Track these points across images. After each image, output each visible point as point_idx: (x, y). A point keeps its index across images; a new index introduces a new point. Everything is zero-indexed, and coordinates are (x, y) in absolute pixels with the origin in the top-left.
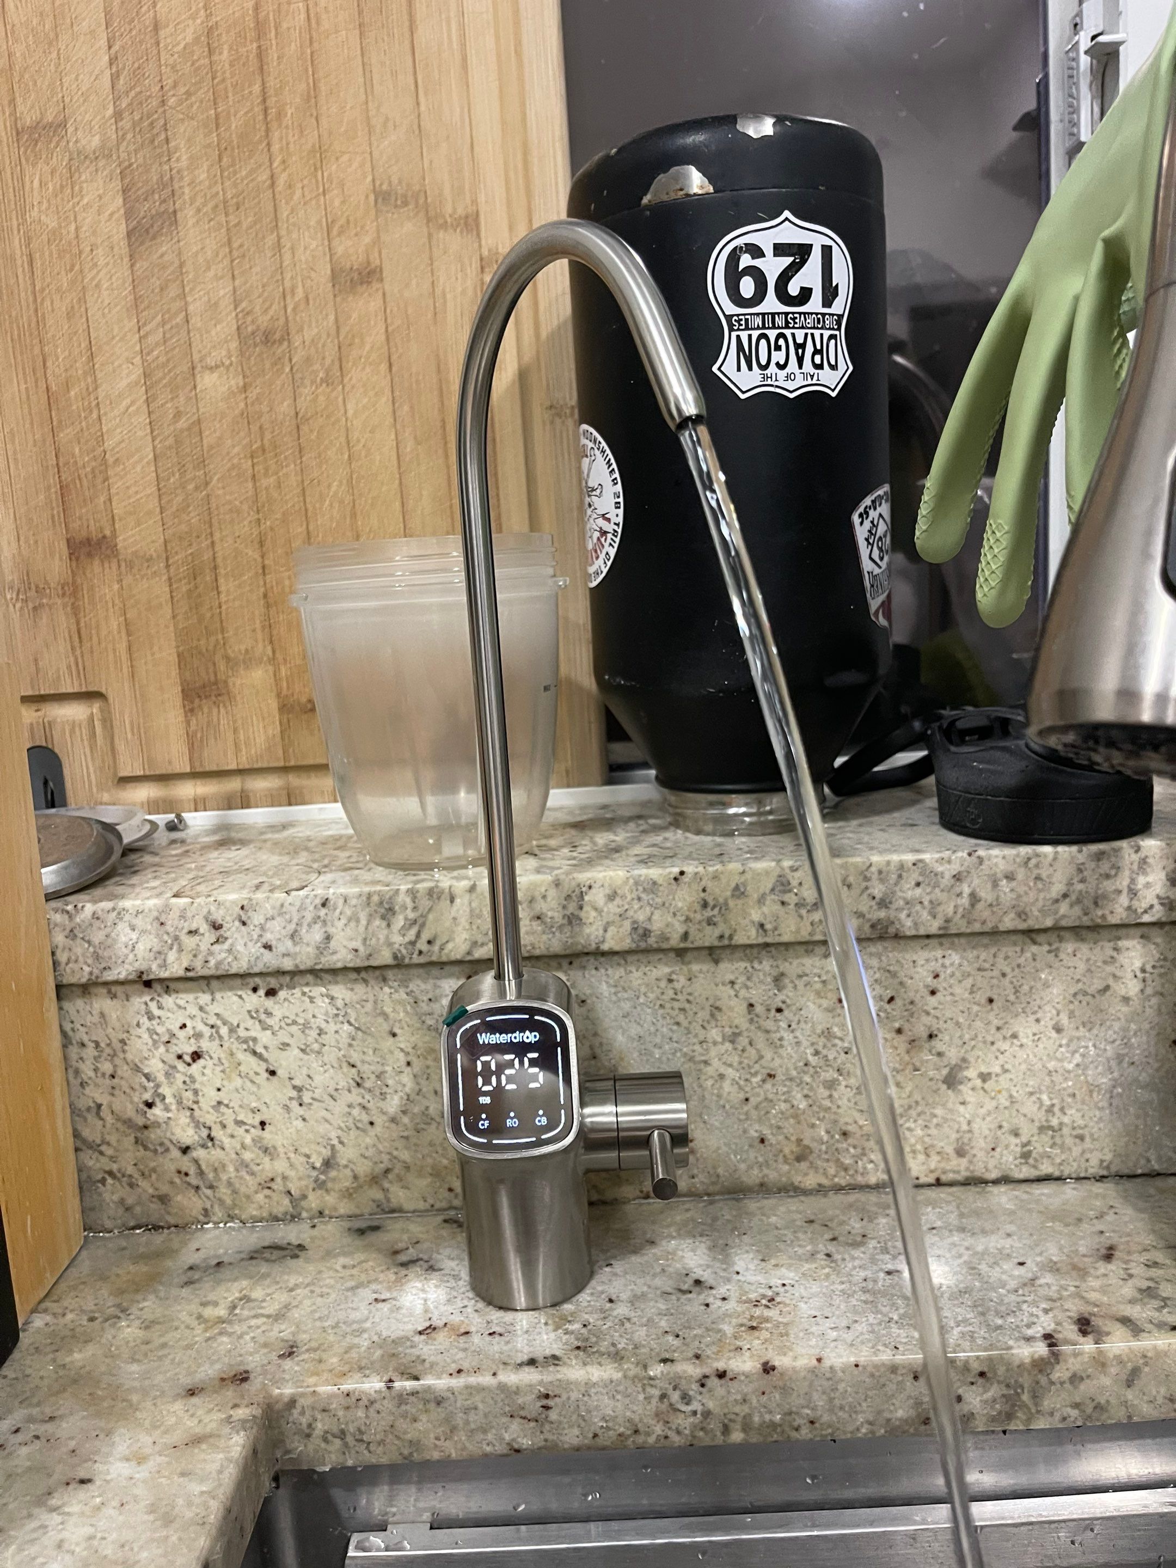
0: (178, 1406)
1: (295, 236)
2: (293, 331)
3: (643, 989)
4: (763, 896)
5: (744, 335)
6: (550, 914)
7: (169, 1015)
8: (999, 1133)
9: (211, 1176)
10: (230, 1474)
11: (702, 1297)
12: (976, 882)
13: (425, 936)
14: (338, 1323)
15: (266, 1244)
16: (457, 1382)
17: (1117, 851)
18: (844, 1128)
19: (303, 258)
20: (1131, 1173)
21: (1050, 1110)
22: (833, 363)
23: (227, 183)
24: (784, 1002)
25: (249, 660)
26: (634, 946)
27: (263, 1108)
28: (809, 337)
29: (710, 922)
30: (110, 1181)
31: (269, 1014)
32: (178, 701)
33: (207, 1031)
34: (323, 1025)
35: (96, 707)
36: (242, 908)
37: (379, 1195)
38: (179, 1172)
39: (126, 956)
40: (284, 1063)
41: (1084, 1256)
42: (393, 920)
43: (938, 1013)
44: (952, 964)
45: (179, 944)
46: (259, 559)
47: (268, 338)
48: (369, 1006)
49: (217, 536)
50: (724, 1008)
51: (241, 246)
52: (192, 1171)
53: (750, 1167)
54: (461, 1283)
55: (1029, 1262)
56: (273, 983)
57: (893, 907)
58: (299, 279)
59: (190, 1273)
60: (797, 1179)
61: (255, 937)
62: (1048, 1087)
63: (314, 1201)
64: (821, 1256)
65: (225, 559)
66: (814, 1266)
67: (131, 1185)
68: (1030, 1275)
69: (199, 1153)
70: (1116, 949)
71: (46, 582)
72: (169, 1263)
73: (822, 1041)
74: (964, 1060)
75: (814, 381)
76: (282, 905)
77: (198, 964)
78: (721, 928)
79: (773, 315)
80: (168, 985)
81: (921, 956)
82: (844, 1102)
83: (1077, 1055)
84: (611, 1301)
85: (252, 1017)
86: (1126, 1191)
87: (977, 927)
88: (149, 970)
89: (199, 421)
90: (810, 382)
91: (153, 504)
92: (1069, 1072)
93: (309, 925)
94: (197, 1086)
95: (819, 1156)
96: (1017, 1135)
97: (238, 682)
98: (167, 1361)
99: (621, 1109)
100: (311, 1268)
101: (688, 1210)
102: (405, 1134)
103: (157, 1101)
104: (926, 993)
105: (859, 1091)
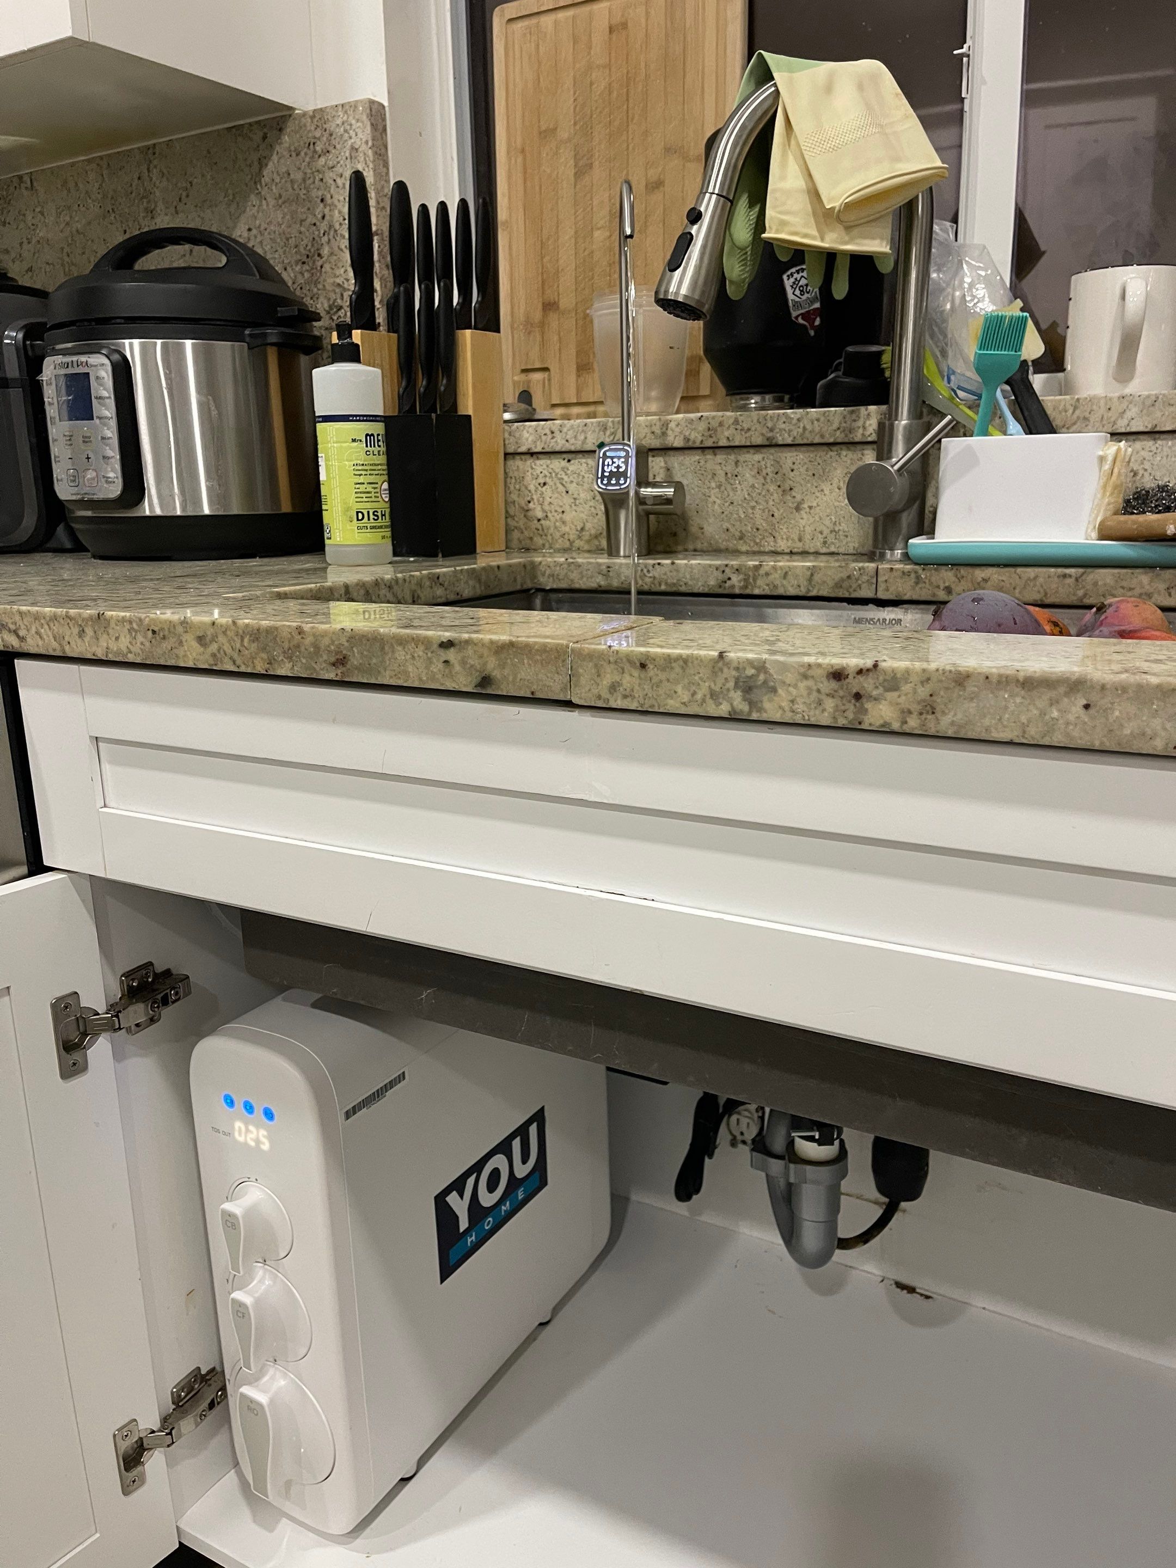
3: (689, 465)
4: (729, 426)
6: (656, 431)
7: (537, 467)
8: (815, 532)
9: (546, 531)
12: (805, 422)
17: (859, 410)
18: (757, 527)
21: (835, 523)
26: (685, 446)
27: (564, 506)
29: (711, 436)
30: (515, 530)
31: (568, 469)
32: (575, 371)
33: (548, 474)
35: (546, 374)
36: (561, 426)
37: (597, 543)
38: (536, 529)
39: (525, 444)
40: (571, 488)
45: (541, 440)
50: (717, 474)
52: (540, 528)
53: (723, 541)
56: (569, 456)
57: (775, 432)
61: (564, 438)
62: (834, 513)
63: (578, 543)
67: (522, 532)
69: (543, 522)
70: (863, 455)
71: (534, 321)
73: (751, 489)
74: (803, 500)
76: (572, 425)
77: (546, 446)
78: (714, 439)
81: (788, 454)
82: (758, 516)
85: (562, 469)
87: (806, 442)
88: (531, 449)
91: (574, 287)
93: (580, 434)
94: (544, 495)
95: (748, 538)
96: (822, 534)
103: (532, 500)
104: (790, 470)
105: (763, 511)
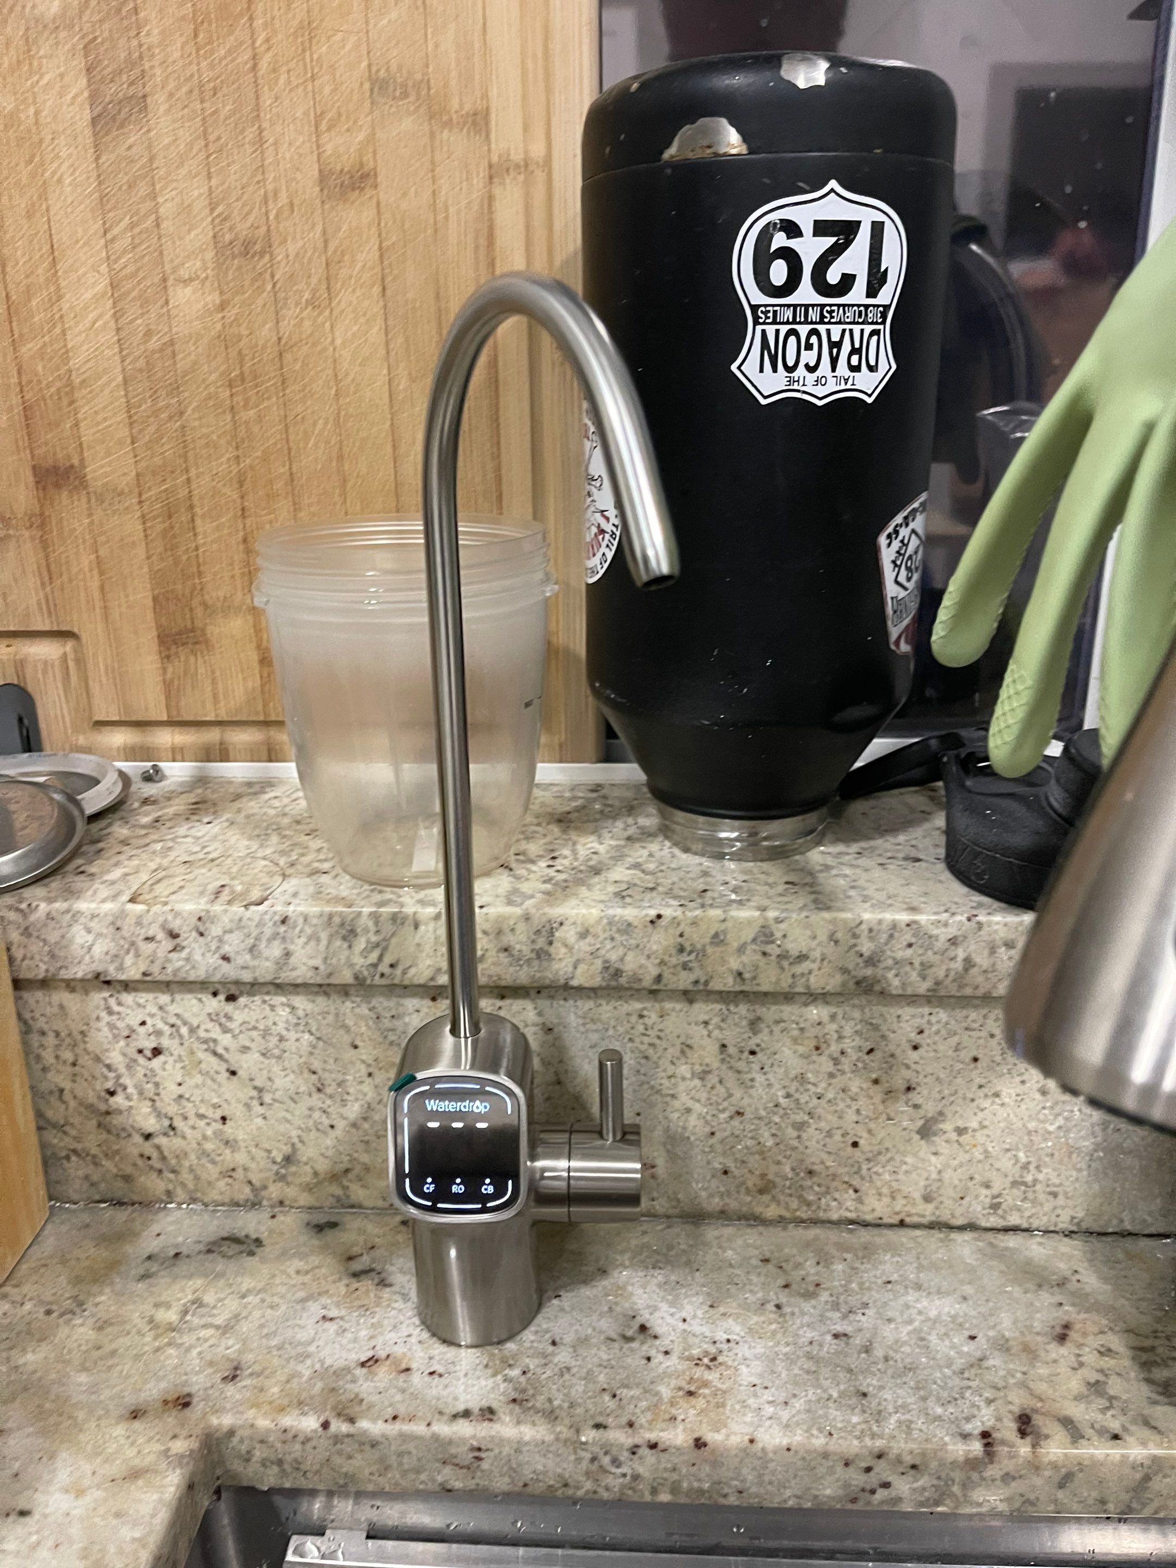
0: (119, 1430)
1: (278, 128)
2: (276, 240)
3: (612, 1023)
4: (744, 946)
5: (771, 330)
6: (518, 947)
7: (129, 1011)
8: (970, 1184)
9: (173, 1162)
10: (162, 1518)
11: (645, 1348)
12: (972, 947)
13: (388, 959)
14: (284, 1343)
15: (225, 1235)
16: (393, 1429)
18: (810, 1167)
19: (288, 156)
20: (1103, 1231)
21: (1025, 1167)
22: (872, 363)
23: (204, 64)
24: (758, 1045)
25: (227, 608)
26: (604, 984)
27: (225, 1106)
28: (847, 333)
29: (685, 967)
30: (74, 1158)
31: (229, 1018)
32: (155, 646)
33: (166, 1029)
34: (284, 1033)
35: (69, 646)
36: (200, 919)
37: (338, 1192)
38: (142, 1156)
39: (83, 957)
40: (245, 1066)
41: (1038, 1334)
42: (355, 943)
43: (918, 1068)
44: (938, 1022)
45: (137, 951)
46: (239, 501)
47: (247, 249)
48: (330, 1018)
49: (193, 472)
50: (695, 1046)
51: (219, 138)
52: (155, 1155)
53: (711, 1196)
54: (409, 1304)
55: (980, 1336)
56: (234, 990)
57: (882, 965)
58: (283, 181)
59: (147, 1264)
60: (758, 1210)
61: (213, 948)
62: (1025, 1146)
63: (275, 1191)
64: (770, 1307)
65: (201, 498)
66: (762, 1318)
67: (96, 1164)
68: (978, 1354)
69: (162, 1141)
71: (12, 512)
72: (129, 1249)
73: (795, 1084)
74: (941, 1113)
75: (848, 386)
76: (240, 920)
77: (155, 969)
78: (697, 974)
79: (807, 307)
80: (127, 986)
81: (907, 1012)
82: (812, 1144)
83: (1060, 1118)
84: (554, 1343)
85: (212, 1020)
86: (1093, 1252)
87: (968, 991)
88: (106, 972)
89: (172, 342)
90: (843, 387)
91: (124, 432)
92: (1050, 1133)
93: (269, 941)
94: (157, 1079)
95: (782, 1192)
96: (988, 1186)
97: (217, 631)
98: (115, 1372)
99: (574, 1164)
100: (265, 1270)
101: (645, 1233)
102: (366, 1138)
103: (119, 1090)
104: (908, 1047)
105: (829, 1134)
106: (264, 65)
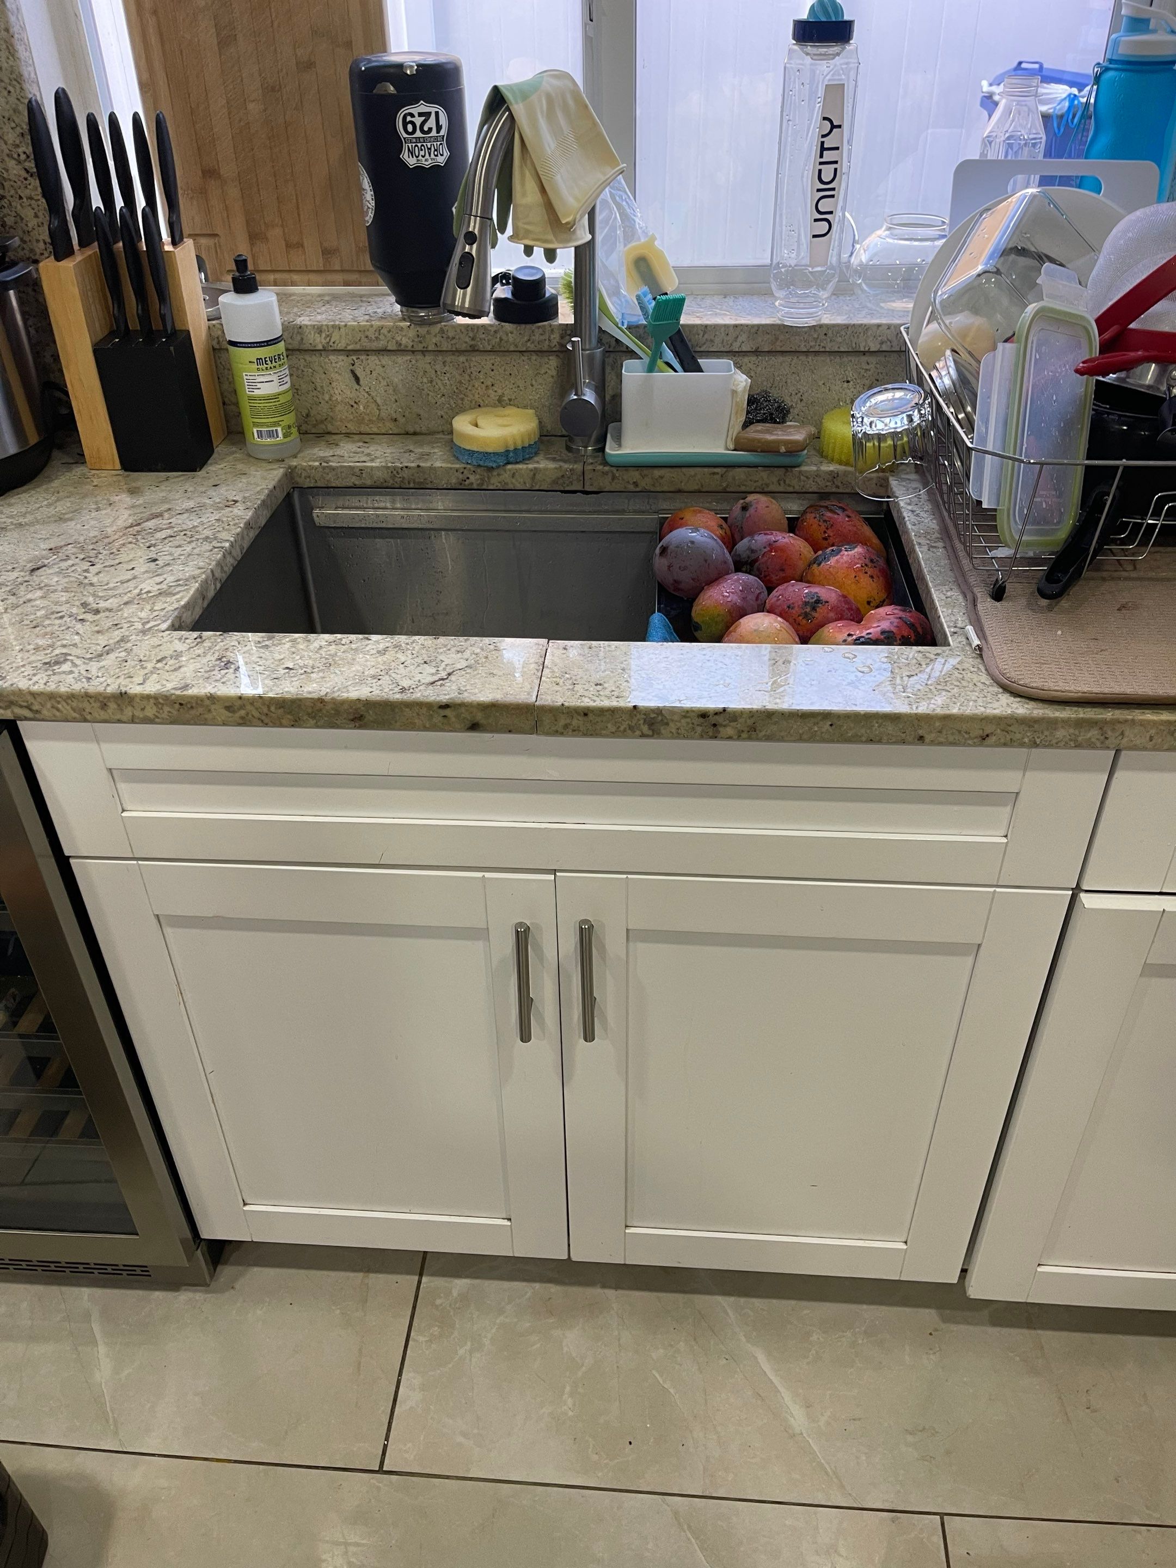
1: (281, 47)
2: (282, 87)
10: (280, 478)
13: (332, 341)
19: (285, 57)
24: (446, 371)
25: (273, 225)
29: (421, 342)
32: (248, 241)
35: (217, 241)
42: (322, 335)
43: (494, 378)
44: (496, 361)
46: (275, 183)
49: (258, 171)
51: (261, 50)
58: (284, 65)
65: (261, 181)
89: (248, 123)
93: (296, 335)
97: (270, 234)
102: (331, 407)
105: (471, 402)
106: (276, 24)
